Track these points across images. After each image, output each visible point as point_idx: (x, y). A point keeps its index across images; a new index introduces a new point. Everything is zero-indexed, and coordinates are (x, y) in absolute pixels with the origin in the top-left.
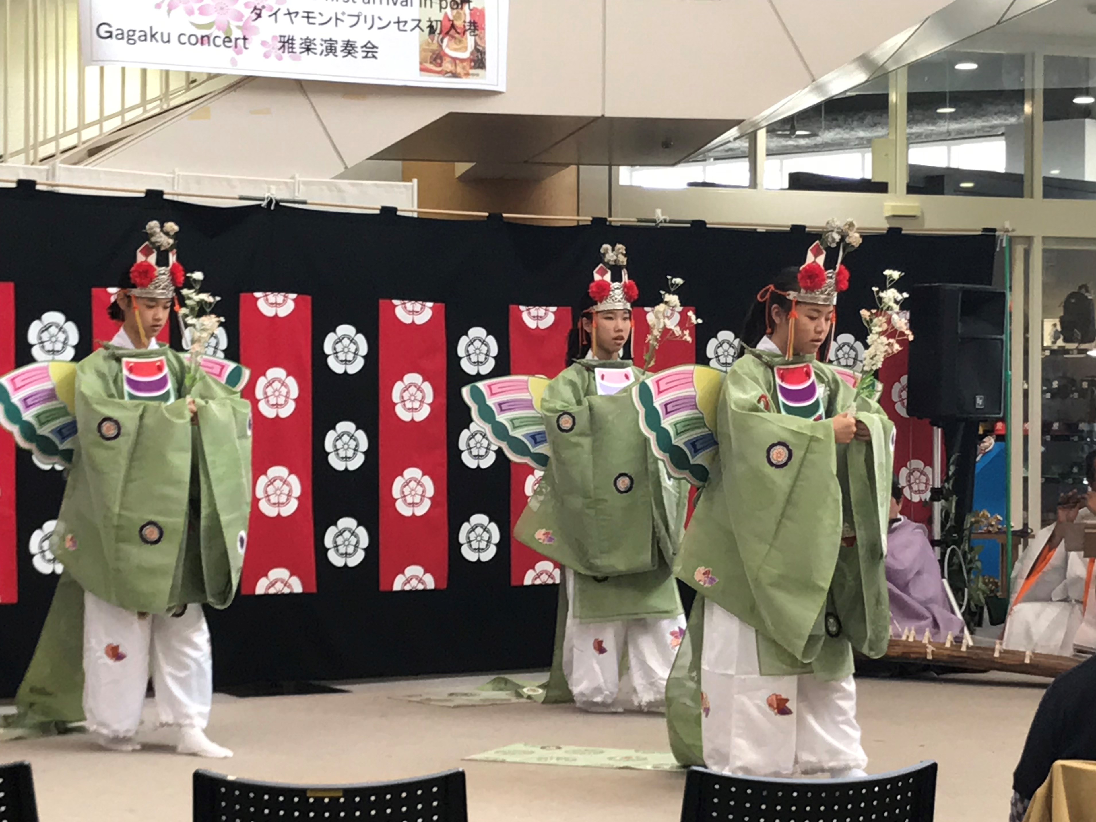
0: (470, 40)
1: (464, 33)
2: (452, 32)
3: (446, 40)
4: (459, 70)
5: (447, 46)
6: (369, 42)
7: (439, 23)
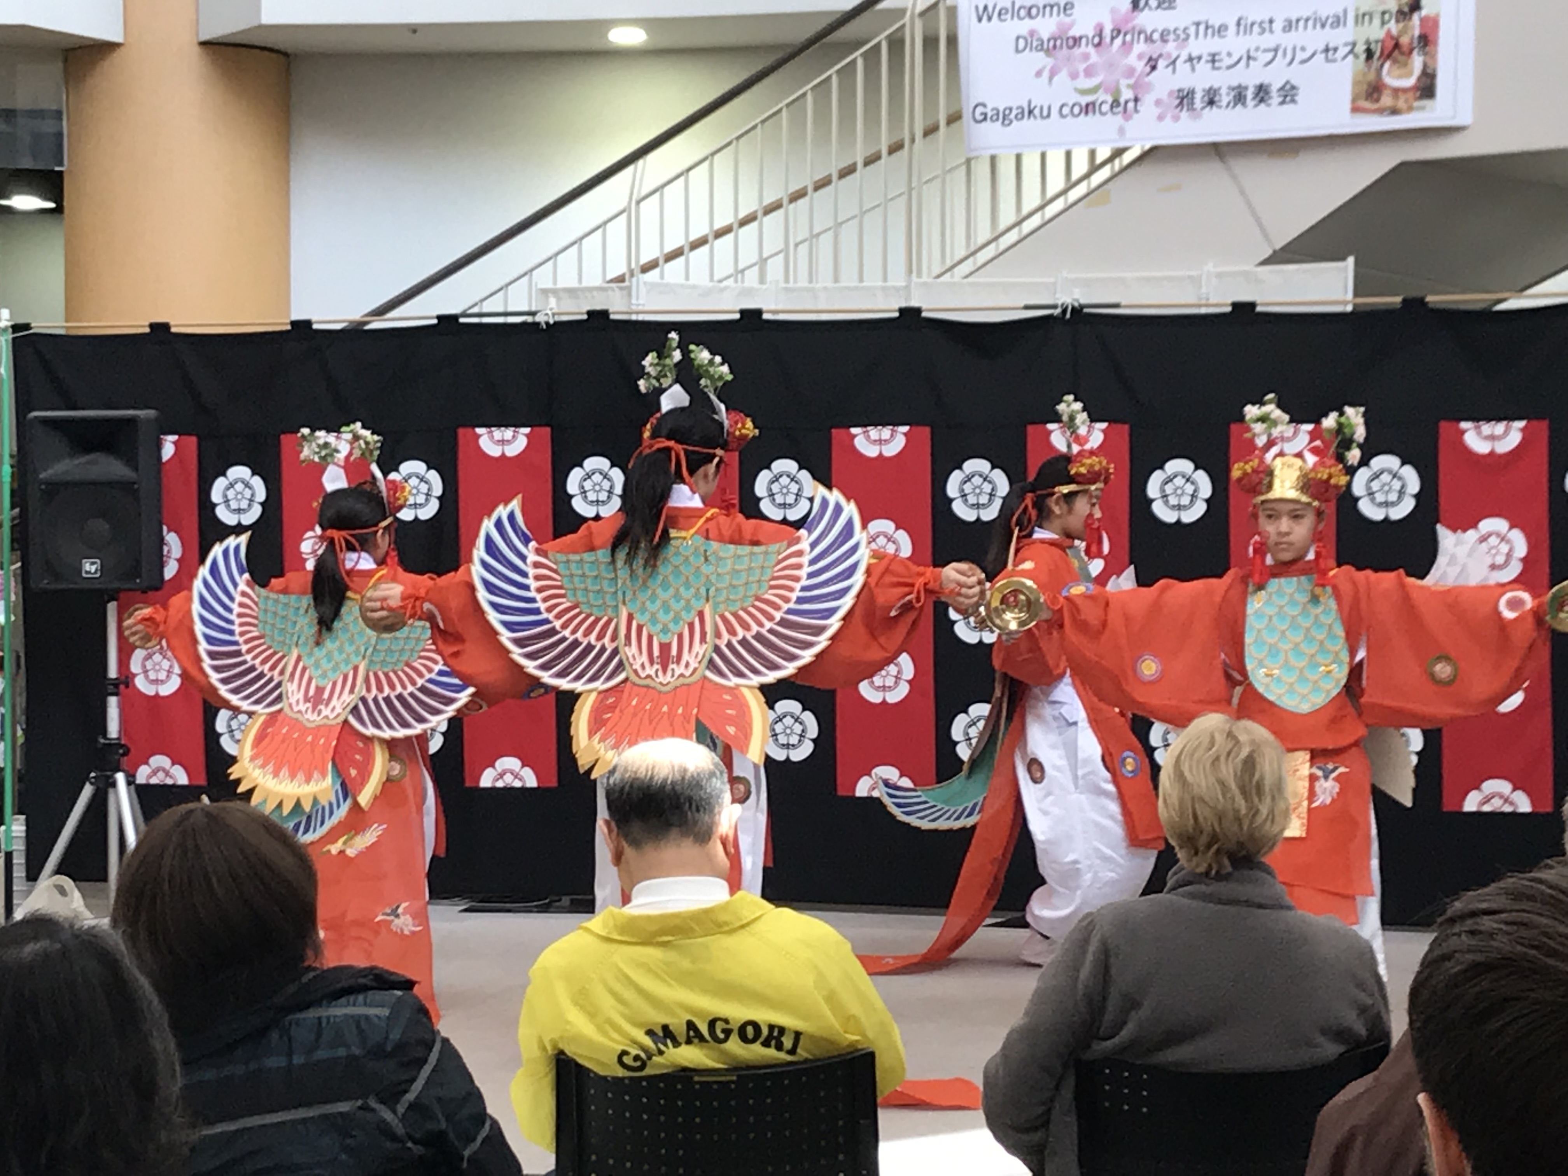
0: (1417, 61)
1: (1411, 51)
2: (1396, 52)
3: (1387, 65)
4: (1401, 104)
5: (1389, 73)
6: (1287, 82)
7: (1380, 45)
